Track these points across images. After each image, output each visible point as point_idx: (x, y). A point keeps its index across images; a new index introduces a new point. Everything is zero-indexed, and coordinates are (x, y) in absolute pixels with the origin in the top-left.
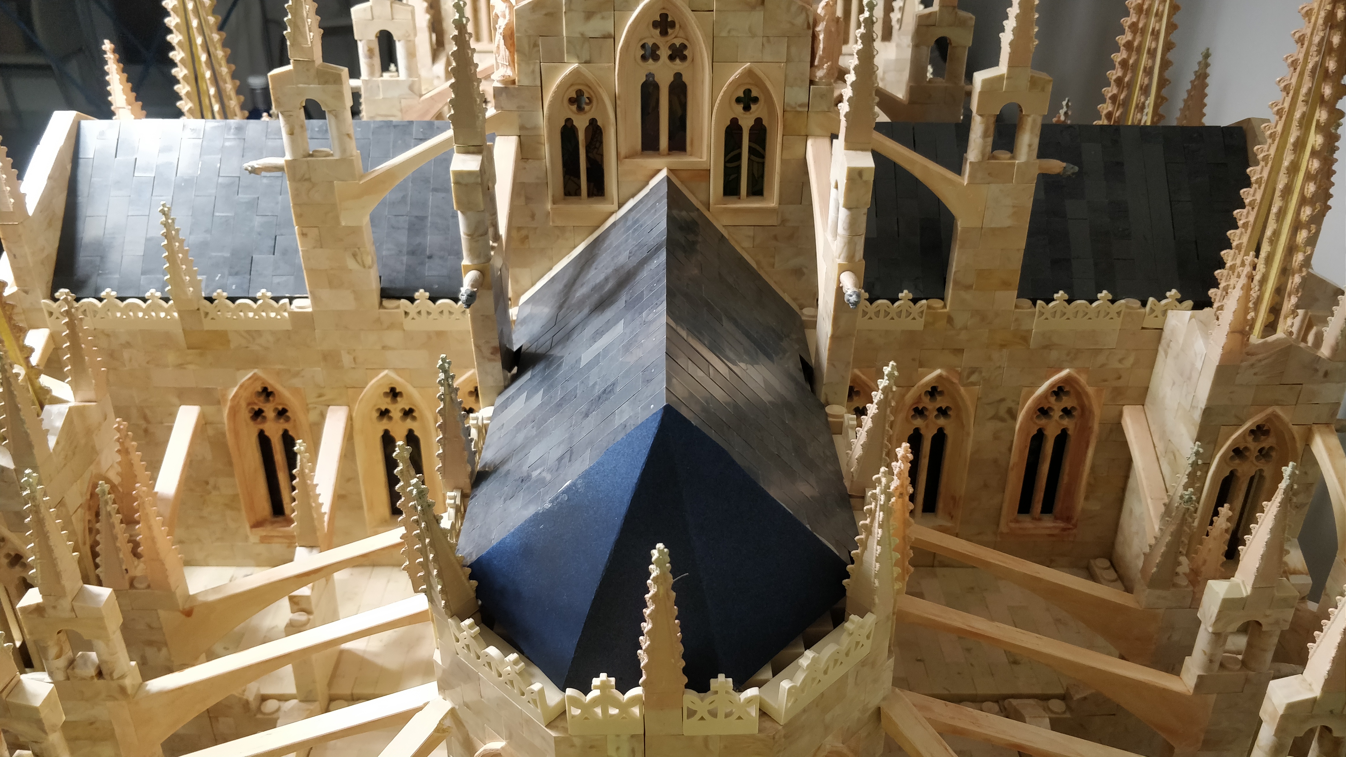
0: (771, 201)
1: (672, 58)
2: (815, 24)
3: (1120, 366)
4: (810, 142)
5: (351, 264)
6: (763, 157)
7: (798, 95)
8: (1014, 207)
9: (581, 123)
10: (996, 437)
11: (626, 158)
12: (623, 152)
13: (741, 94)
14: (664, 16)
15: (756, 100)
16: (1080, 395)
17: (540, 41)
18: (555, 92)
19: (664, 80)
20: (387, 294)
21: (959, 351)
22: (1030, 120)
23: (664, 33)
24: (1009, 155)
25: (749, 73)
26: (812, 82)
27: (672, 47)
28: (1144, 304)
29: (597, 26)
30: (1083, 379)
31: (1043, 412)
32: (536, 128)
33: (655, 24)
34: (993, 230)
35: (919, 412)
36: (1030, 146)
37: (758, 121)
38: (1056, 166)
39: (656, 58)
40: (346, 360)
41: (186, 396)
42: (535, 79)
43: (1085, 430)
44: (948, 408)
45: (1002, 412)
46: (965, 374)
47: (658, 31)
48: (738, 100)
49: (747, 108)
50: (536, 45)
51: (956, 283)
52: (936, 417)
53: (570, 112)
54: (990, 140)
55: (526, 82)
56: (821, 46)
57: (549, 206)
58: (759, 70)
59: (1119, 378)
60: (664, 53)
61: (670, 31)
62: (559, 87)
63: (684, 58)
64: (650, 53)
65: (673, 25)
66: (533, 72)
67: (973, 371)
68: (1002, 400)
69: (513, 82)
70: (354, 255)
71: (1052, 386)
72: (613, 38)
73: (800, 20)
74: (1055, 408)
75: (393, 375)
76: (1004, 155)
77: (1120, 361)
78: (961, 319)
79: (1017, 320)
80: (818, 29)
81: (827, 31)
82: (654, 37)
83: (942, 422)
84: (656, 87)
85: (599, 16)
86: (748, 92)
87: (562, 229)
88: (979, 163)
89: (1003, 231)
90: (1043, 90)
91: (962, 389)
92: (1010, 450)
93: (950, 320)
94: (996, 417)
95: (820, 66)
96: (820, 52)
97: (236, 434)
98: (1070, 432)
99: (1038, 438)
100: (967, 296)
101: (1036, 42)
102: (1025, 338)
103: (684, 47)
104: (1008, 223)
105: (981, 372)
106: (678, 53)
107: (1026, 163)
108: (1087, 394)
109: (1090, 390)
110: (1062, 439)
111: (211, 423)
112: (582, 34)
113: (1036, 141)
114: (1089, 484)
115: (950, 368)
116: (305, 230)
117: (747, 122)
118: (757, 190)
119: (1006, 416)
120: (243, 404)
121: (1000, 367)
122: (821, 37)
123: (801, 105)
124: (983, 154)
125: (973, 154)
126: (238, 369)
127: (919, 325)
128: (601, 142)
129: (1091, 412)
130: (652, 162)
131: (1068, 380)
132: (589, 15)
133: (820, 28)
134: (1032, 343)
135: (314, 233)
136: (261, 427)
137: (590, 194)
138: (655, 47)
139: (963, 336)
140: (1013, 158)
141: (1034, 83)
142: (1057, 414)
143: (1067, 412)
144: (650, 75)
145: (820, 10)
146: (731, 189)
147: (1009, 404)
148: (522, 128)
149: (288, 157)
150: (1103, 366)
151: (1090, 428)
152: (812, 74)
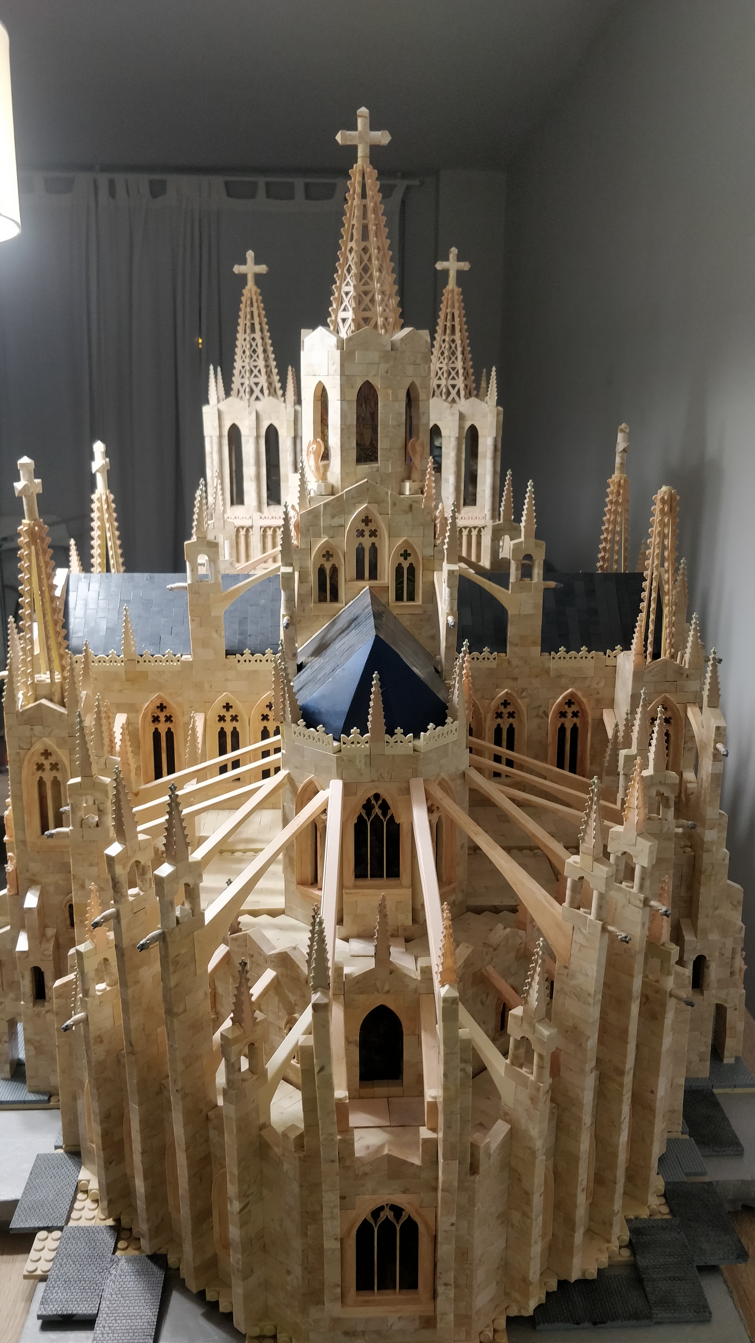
0: (419, 601)
1: (370, 536)
2: (435, 520)
3: (597, 687)
4: (435, 573)
5: (215, 635)
6: (414, 582)
7: (429, 552)
8: (534, 604)
9: (328, 566)
10: (539, 728)
11: (349, 581)
12: (348, 578)
13: (402, 552)
14: (367, 517)
15: (410, 555)
16: (580, 703)
17: (311, 528)
18: (317, 551)
19: (367, 546)
20: (228, 653)
21: (515, 679)
22: (537, 563)
23: (367, 525)
24: (529, 579)
25: (406, 542)
26: (435, 546)
27: (370, 531)
28: (605, 654)
29: (337, 521)
30: (579, 694)
31: (563, 714)
32: (307, 568)
33: (363, 521)
34: (525, 615)
35: (499, 715)
36: (538, 574)
37: (411, 564)
38: (552, 584)
39: (363, 536)
40: (207, 686)
41: (120, 708)
42: (308, 545)
43: (585, 723)
44: (514, 712)
45: (541, 713)
46: (520, 692)
47: (364, 524)
48: (401, 555)
49: (405, 559)
50: (308, 530)
51: (510, 643)
52: (508, 717)
53: (323, 561)
54: (520, 572)
55: (303, 547)
56: (438, 529)
57: (312, 605)
58: (410, 540)
59: (598, 693)
60: (367, 533)
61: (369, 524)
62: (319, 548)
63: (376, 536)
64: (361, 534)
65: (371, 521)
66: (307, 542)
67: (523, 690)
68: (540, 706)
69: (298, 547)
70: (216, 631)
71: (564, 698)
72: (343, 526)
73: (428, 518)
74: (568, 711)
75: (229, 694)
76: (527, 580)
77: (598, 684)
78: (515, 662)
79: (542, 662)
80: (436, 522)
81: (441, 522)
82: (362, 526)
83: (511, 720)
84: (363, 549)
85: (338, 517)
86: (406, 551)
87: (318, 616)
88: (515, 582)
89: (530, 615)
90: (541, 548)
91: (519, 700)
92: (547, 734)
93: (509, 662)
94: (537, 716)
95: (439, 538)
96: (438, 532)
97: (144, 729)
98: (578, 725)
99: (562, 729)
100: (516, 649)
101: (536, 526)
102: (547, 672)
103: (376, 531)
104: (532, 612)
105: (527, 691)
106: (373, 534)
107: (537, 582)
108: (583, 703)
109: (584, 700)
110: (575, 729)
111: (132, 724)
112: (330, 525)
113: (542, 572)
114: (591, 755)
115: (512, 689)
116: (193, 618)
117: (406, 565)
118: (411, 598)
119: (543, 715)
120: (150, 713)
121: (537, 688)
122: (438, 525)
123: (431, 556)
124: (517, 579)
125: (512, 579)
126: (150, 693)
127: (494, 664)
128: (337, 576)
129: (586, 712)
130: (361, 583)
131: (572, 695)
132: (333, 516)
133: (437, 521)
134: (552, 674)
135: (197, 620)
136: (157, 726)
137: (331, 601)
138: (363, 531)
139: (517, 671)
140: (531, 580)
141: (537, 545)
142: (570, 715)
143: (575, 714)
144: (361, 544)
145: (437, 513)
146: (399, 598)
147: (543, 708)
148: (301, 568)
149: (189, 581)
150: (589, 687)
151: (587, 722)
152: (435, 542)
